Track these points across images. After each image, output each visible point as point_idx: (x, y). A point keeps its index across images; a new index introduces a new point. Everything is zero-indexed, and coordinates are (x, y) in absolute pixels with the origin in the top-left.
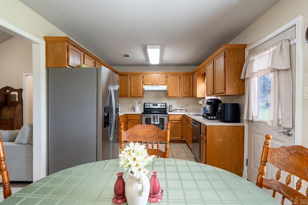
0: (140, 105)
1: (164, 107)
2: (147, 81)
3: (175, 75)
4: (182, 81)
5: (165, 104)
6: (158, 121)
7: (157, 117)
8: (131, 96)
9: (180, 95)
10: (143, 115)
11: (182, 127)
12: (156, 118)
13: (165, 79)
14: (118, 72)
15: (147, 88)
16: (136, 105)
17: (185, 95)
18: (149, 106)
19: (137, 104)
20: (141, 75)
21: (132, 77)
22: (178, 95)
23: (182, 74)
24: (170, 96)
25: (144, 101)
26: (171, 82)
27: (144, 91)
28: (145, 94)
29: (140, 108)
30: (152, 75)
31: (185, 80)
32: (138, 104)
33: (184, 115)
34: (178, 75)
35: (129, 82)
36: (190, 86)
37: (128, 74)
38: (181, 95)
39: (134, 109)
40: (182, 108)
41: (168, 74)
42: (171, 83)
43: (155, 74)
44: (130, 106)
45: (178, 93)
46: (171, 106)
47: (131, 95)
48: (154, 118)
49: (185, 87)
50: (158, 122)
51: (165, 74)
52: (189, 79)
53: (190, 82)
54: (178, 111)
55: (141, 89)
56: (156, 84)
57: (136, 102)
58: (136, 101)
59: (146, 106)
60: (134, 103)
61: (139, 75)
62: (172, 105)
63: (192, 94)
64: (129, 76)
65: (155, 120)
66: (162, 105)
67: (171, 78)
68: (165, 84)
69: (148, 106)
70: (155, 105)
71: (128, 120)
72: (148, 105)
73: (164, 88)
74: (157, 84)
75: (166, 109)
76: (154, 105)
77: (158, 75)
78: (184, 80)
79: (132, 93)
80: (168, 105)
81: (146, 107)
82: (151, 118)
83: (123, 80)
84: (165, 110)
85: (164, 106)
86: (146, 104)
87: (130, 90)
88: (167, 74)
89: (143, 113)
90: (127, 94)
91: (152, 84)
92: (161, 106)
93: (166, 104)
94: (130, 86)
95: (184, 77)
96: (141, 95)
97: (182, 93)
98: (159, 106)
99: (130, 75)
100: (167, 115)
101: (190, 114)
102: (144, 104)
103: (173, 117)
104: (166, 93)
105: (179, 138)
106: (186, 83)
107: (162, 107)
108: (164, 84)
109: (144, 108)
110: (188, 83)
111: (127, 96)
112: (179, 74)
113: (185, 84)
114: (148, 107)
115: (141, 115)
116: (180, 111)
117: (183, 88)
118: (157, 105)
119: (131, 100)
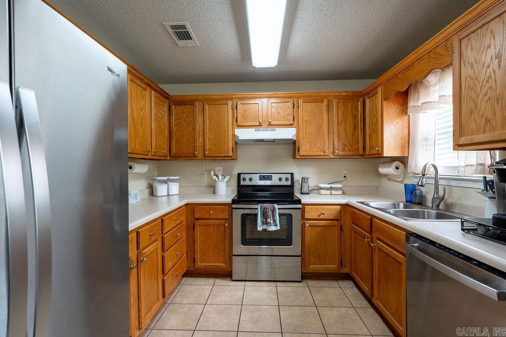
0: (228, 178)
1: (289, 183)
2: (245, 118)
3: (317, 99)
4: (335, 116)
5: (289, 176)
6: (274, 221)
7: (273, 211)
8: (205, 156)
9: (331, 150)
10: (234, 206)
11: (340, 238)
12: (270, 213)
13: (290, 111)
14: (171, 94)
15: (243, 134)
16: (217, 179)
17: (344, 150)
18: (250, 179)
19: (220, 177)
20: (230, 103)
21: (207, 107)
22: (325, 152)
23: (335, 97)
24: (305, 153)
25: (238, 168)
26: (305, 118)
27: (237, 143)
28: (240, 151)
29: (227, 186)
30: (257, 101)
31: (344, 112)
32: (224, 176)
33: (347, 206)
34: (326, 100)
35: (200, 119)
36: (355, 127)
37: (196, 101)
38: (333, 152)
39: (213, 188)
40: (333, 186)
41: (298, 98)
42: (307, 121)
43: (265, 100)
44: (205, 180)
45: (326, 148)
46: (304, 180)
47: (204, 152)
48: (265, 215)
49: (342, 131)
50: (276, 225)
51: (290, 97)
52: (353, 110)
53: (355, 117)
54: (323, 192)
55: (230, 138)
56: (267, 123)
57: (219, 171)
58: (219, 169)
59: (244, 179)
60: (212, 173)
61: (223, 102)
62: (307, 179)
63: (361, 148)
64: (198, 105)
65: (269, 220)
66: (284, 177)
67: (305, 109)
68: (291, 125)
69: (247, 180)
70: (264, 176)
71: (197, 219)
72: (247, 177)
73: (289, 133)
74: (270, 125)
75: (292, 186)
76: (263, 178)
77: (273, 100)
78: (340, 113)
79: (207, 147)
80: (298, 177)
81: (242, 183)
82: (256, 215)
83: (184, 115)
84: (291, 189)
85: (287, 179)
86: (242, 176)
87: (201, 140)
88: (295, 99)
89: (234, 202)
90: (195, 150)
91: (258, 124)
92: (280, 179)
93: (292, 174)
94: (201, 130)
95: (341, 104)
96: (230, 154)
97: (336, 146)
98: (275, 181)
99: (201, 104)
100: (300, 206)
101: (367, 205)
102: (239, 175)
103: (317, 209)
104: (293, 146)
105: (333, 267)
106: (346, 119)
107: (284, 183)
108: (288, 123)
109: (240, 187)
110: (350, 119)
111: (195, 156)
112: (326, 97)
113: (344, 122)
114: (247, 183)
115: (229, 207)
116: (329, 192)
117: (339, 134)
118: (269, 178)
119: (207, 165)
